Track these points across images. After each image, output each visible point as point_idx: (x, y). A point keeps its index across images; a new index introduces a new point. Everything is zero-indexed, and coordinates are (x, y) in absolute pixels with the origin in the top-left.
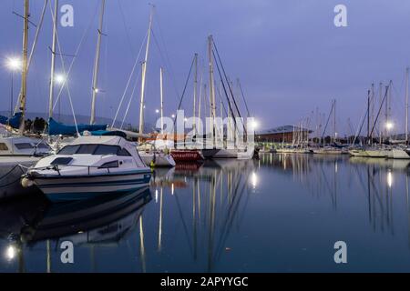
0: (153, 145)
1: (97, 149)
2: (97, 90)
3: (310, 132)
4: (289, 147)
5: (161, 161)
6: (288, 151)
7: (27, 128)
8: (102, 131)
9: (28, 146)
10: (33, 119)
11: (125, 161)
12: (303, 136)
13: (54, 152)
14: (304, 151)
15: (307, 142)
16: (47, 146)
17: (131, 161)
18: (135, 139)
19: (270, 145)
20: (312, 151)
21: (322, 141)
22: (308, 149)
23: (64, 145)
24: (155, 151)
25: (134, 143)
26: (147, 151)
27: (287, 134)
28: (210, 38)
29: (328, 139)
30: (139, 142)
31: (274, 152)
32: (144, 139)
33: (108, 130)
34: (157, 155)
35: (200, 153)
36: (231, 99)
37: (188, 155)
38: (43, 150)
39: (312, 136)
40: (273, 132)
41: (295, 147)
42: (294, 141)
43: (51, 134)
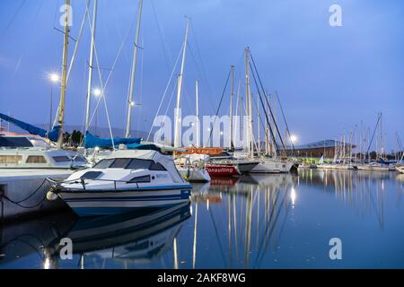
0: (188, 159)
1: (130, 163)
2: (132, 104)
3: (354, 147)
4: (331, 163)
5: (195, 176)
6: (329, 166)
7: (65, 140)
8: (136, 145)
9: (65, 159)
10: (71, 132)
11: (158, 176)
12: (346, 151)
13: (90, 166)
14: (347, 167)
15: (351, 157)
16: (84, 160)
17: (165, 176)
18: (170, 153)
19: (310, 160)
20: (355, 168)
21: (367, 157)
22: (351, 165)
23: (101, 158)
24: (189, 166)
25: (169, 156)
26: (182, 166)
27: (328, 149)
28: (247, 50)
29: (374, 155)
30: (174, 156)
31: (314, 168)
32: (179, 153)
33: (142, 143)
34: (191, 169)
35: (236, 167)
36: (269, 113)
37: (224, 170)
38: (79, 164)
39: (356, 151)
40: (313, 147)
41: (337, 163)
42: (336, 156)
43: (87, 147)
